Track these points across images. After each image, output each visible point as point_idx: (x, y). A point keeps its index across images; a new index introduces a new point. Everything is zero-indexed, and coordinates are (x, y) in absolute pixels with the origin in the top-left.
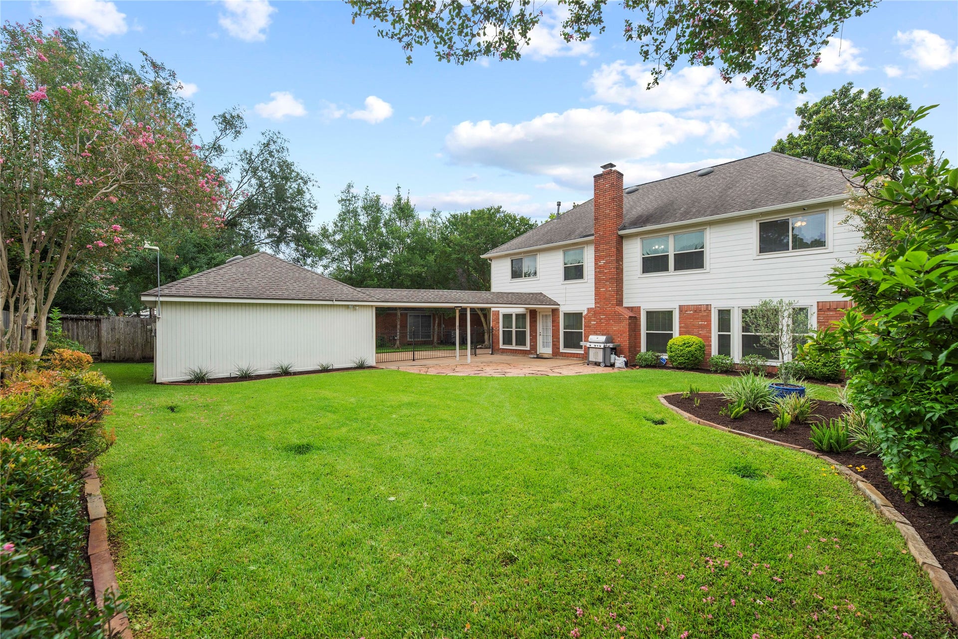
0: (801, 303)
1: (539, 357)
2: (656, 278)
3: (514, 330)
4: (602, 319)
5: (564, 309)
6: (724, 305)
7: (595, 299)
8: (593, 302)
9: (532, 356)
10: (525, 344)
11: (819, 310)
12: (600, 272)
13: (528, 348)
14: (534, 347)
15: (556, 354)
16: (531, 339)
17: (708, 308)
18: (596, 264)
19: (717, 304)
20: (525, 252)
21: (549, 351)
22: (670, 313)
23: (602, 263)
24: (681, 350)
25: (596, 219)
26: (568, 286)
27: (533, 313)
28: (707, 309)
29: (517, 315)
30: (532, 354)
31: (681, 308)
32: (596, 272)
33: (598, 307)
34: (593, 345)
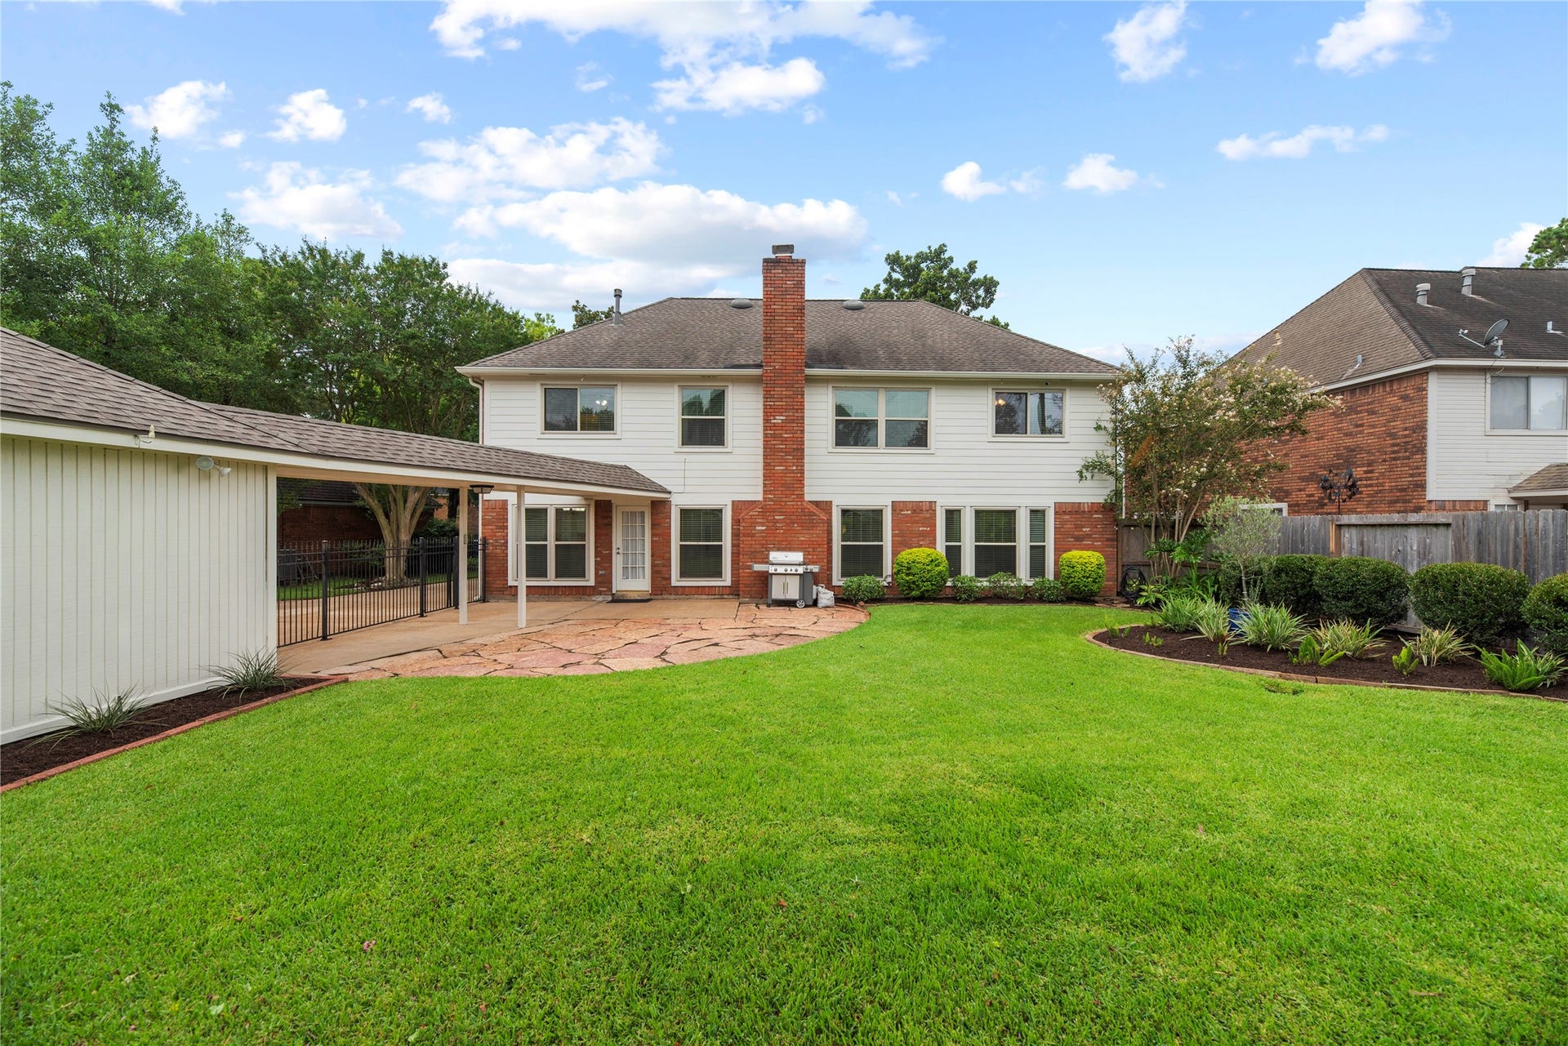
0: (1038, 503)
1: (618, 600)
2: (855, 458)
3: (551, 543)
4: (778, 521)
5: (681, 500)
6: (953, 503)
7: (765, 485)
8: (760, 489)
9: (600, 598)
10: (582, 574)
11: (1056, 513)
12: (774, 437)
13: (590, 580)
14: (604, 580)
15: (661, 588)
16: (597, 563)
17: (932, 505)
18: (766, 421)
19: (945, 502)
20: (586, 377)
21: (641, 584)
22: (878, 513)
23: (779, 419)
24: (929, 571)
25: (767, 338)
26: (689, 458)
27: (603, 509)
28: (931, 507)
29: (559, 512)
30: (600, 593)
31: (896, 506)
32: (765, 435)
33: (771, 500)
34: (781, 570)
